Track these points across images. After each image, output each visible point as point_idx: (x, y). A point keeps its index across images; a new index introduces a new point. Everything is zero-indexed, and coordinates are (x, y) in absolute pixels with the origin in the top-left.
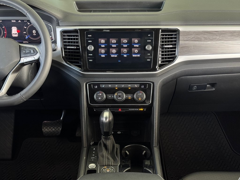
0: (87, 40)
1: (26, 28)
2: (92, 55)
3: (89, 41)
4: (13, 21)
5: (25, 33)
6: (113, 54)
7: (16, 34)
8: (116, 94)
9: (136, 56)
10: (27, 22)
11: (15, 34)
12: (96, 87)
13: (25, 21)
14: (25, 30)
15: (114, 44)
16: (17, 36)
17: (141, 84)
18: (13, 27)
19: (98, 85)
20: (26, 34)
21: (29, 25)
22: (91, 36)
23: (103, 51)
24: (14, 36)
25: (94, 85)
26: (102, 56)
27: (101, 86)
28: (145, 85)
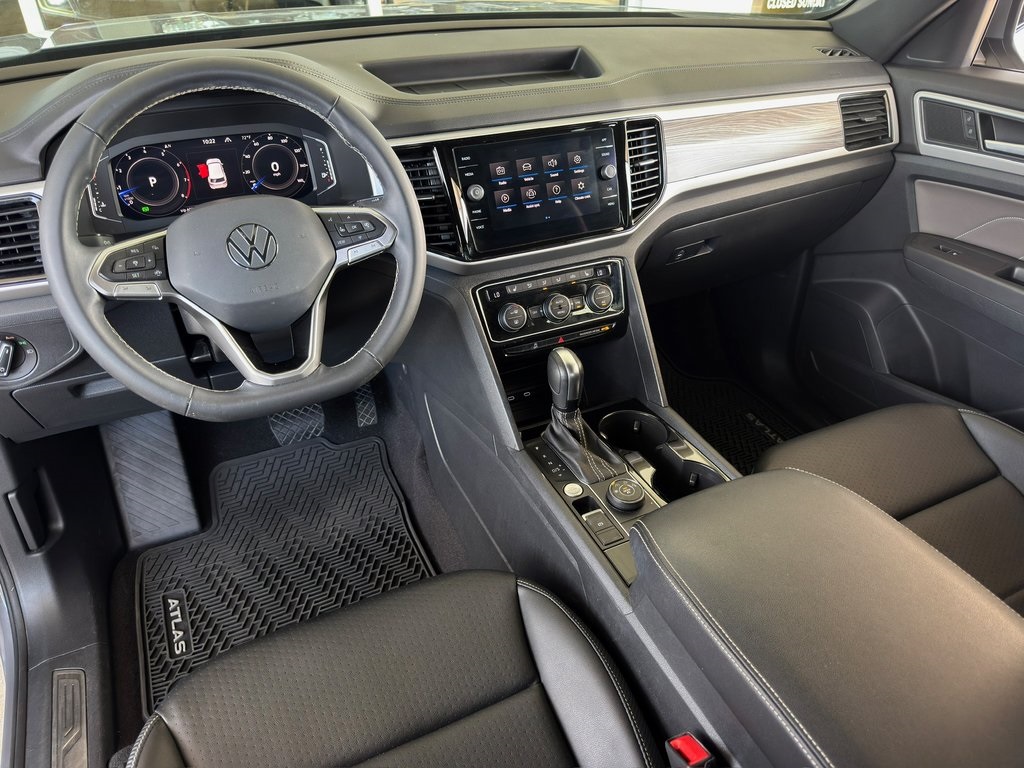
0: (462, 172)
1: (248, 157)
2: (480, 211)
3: (467, 175)
4: (206, 142)
5: (248, 172)
6: (529, 201)
7: (222, 180)
8: (551, 304)
9: (582, 198)
10: (252, 139)
11: (218, 180)
12: (498, 295)
13: (244, 138)
14: (247, 164)
15: (528, 173)
16: (225, 186)
17: (596, 268)
18: (209, 161)
19: (502, 288)
20: (251, 177)
21: (258, 147)
22: (468, 158)
23: (505, 197)
24: (215, 186)
25: (492, 290)
26: (505, 211)
27: (509, 291)
28: (603, 267)
